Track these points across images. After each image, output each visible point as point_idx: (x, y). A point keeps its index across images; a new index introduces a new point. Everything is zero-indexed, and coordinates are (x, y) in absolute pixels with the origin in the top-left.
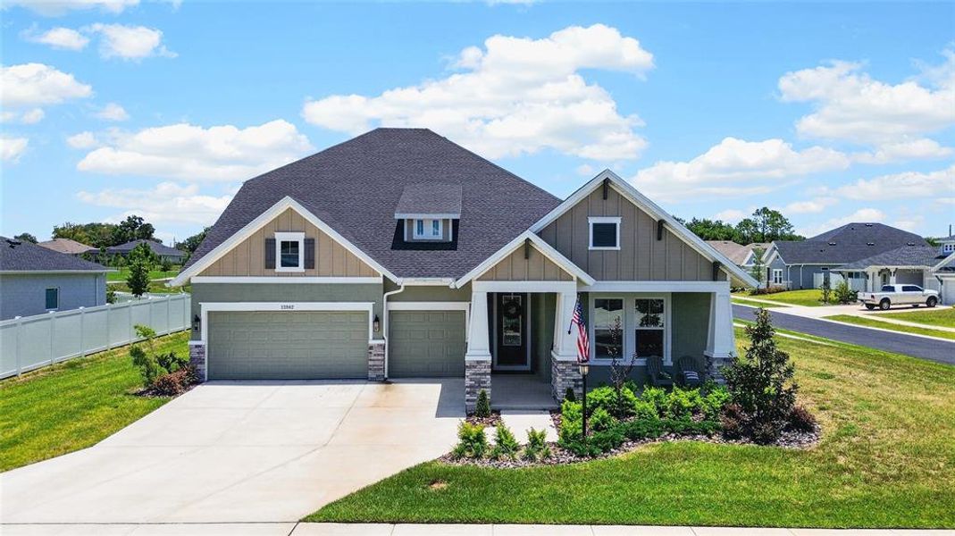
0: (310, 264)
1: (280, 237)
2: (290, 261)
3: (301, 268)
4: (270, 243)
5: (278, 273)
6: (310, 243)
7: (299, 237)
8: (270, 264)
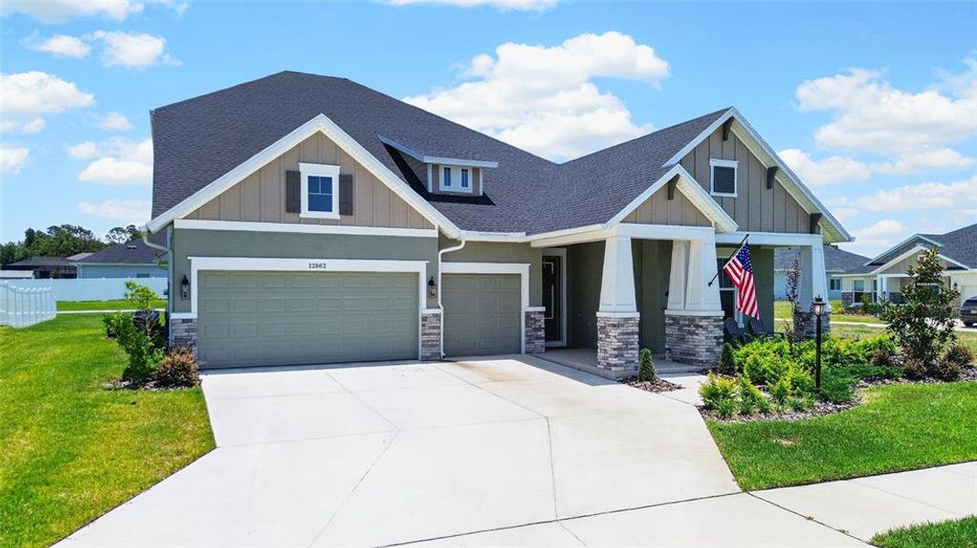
0: (346, 208)
1: (307, 170)
2: (320, 203)
3: (335, 214)
4: (293, 178)
5: (304, 219)
6: (346, 181)
7: (333, 172)
8: (293, 206)
